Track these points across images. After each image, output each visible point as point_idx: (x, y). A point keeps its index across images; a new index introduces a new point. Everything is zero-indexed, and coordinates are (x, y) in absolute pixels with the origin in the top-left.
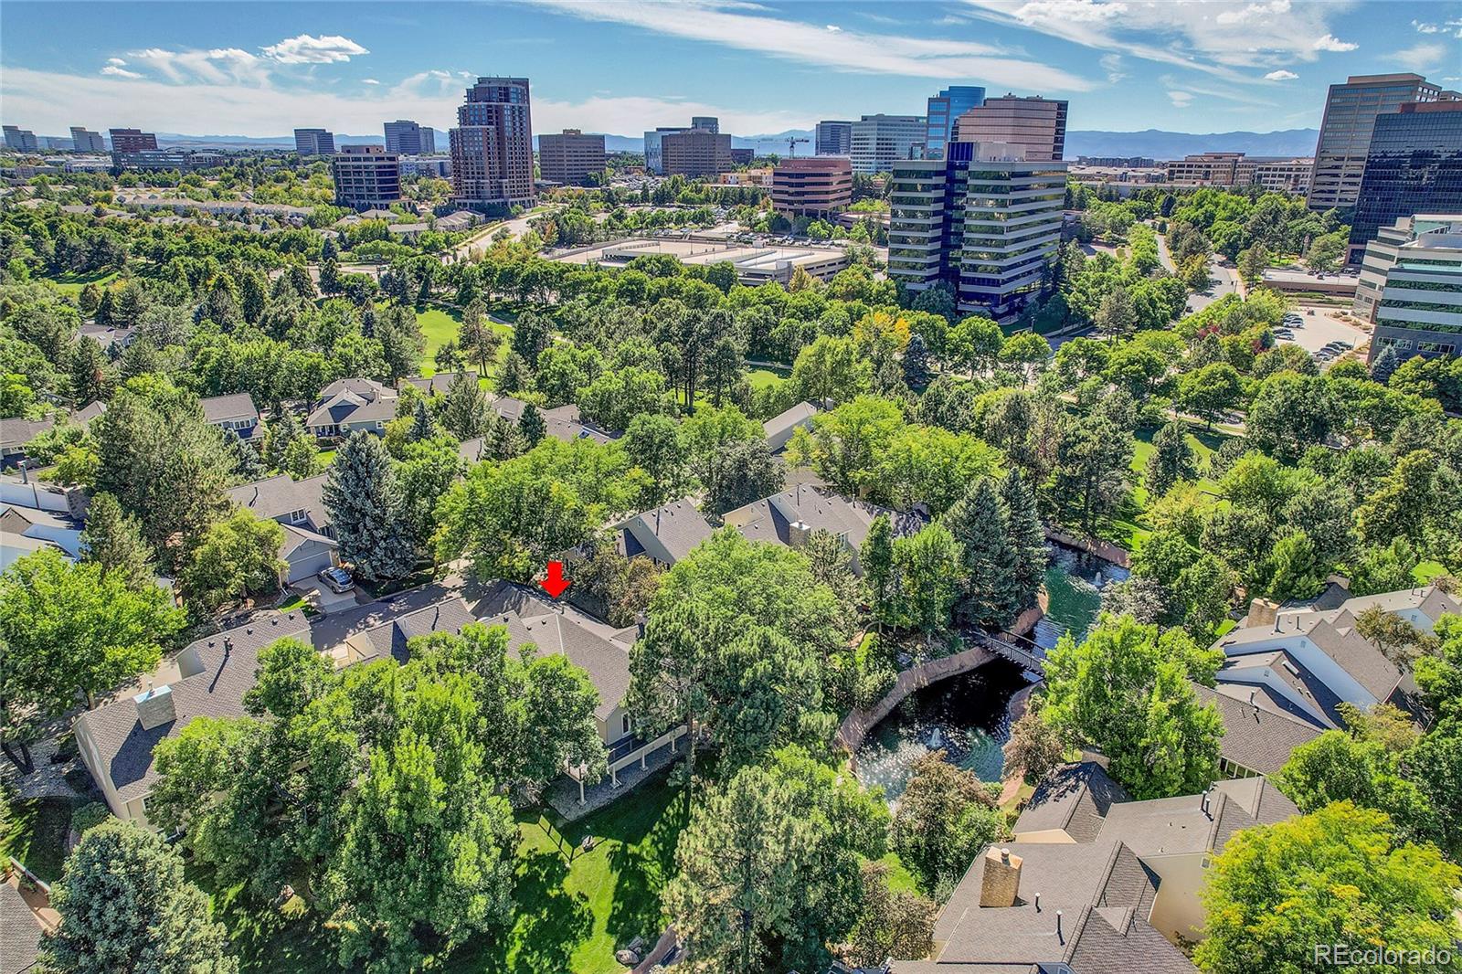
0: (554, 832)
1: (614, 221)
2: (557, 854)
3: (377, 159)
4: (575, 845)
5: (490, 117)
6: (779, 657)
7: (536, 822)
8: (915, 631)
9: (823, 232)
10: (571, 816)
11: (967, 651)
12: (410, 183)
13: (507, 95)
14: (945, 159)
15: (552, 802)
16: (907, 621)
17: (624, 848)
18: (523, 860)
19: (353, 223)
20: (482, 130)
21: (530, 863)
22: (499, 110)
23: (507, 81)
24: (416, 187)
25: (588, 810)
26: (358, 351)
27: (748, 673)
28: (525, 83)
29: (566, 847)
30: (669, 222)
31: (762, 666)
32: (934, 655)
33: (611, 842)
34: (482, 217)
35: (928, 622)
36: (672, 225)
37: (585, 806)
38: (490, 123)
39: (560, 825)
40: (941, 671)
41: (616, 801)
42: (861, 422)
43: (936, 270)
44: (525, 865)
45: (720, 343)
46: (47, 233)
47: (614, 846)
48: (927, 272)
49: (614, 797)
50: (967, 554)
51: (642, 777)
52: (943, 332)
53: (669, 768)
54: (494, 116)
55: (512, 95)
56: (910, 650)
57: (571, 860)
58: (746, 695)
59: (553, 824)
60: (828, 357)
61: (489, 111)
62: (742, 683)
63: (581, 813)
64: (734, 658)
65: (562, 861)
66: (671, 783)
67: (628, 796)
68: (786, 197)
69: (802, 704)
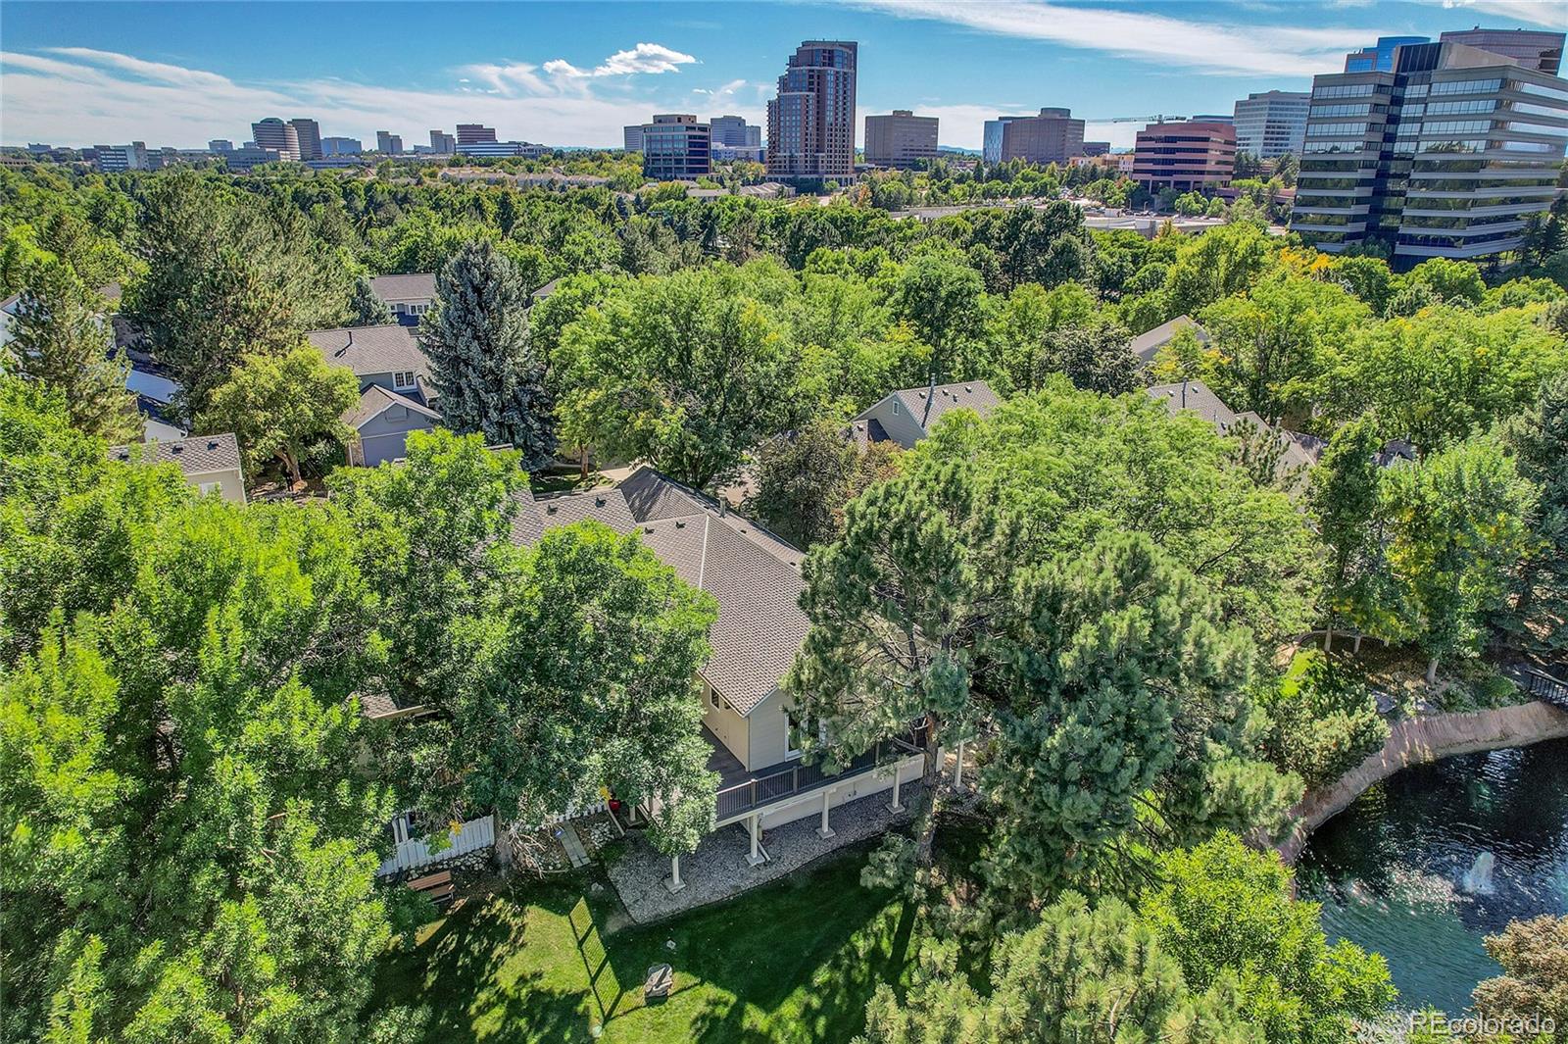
0: (594, 942)
1: (939, 194)
2: (578, 997)
3: (688, 128)
4: (628, 981)
5: (811, 83)
6: (1169, 607)
7: (565, 910)
8: (1410, 654)
9: (1195, 206)
10: (642, 913)
11: (1516, 708)
12: (724, 164)
13: (831, 58)
14: (1393, 71)
15: (614, 873)
16: (1395, 629)
17: (738, 1011)
18: (502, 996)
19: (653, 187)
20: (800, 97)
21: (514, 1007)
22: (821, 76)
23: (833, 44)
24: (730, 168)
25: (682, 904)
26: (589, 252)
27: (1086, 636)
28: (853, 46)
29: (608, 982)
30: (1004, 196)
31: (1125, 623)
32: (1447, 704)
33: (711, 991)
34: (792, 190)
35: (1440, 634)
36: (1007, 199)
37: (678, 893)
38: (811, 90)
39: (613, 926)
40: (1460, 737)
41: (749, 896)
42: (1296, 308)
43: (1361, 227)
44: (499, 1011)
45: (1057, 242)
46: (362, 193)
47: (715, 1003)
48: (1349, 228)
49: (747, 885)
50: (1542, 512)
51: (819, 850)
52: (1384, 280)
53: (875, 843)
54: (816, 82)
55: (836, 60)
56: (1393, 688)
57: (607, 1018)
58: (1072, 693)
59: (599, 923)
60: (1222, 259)
61: (811, 77)
62: (1066, 660)
63: (666, 909)
64: (1050, 601)
65: (585, 1018)
66: (869, 879)
67: (779, 888)
68: (1150, 166)
69: (1216, 737)
